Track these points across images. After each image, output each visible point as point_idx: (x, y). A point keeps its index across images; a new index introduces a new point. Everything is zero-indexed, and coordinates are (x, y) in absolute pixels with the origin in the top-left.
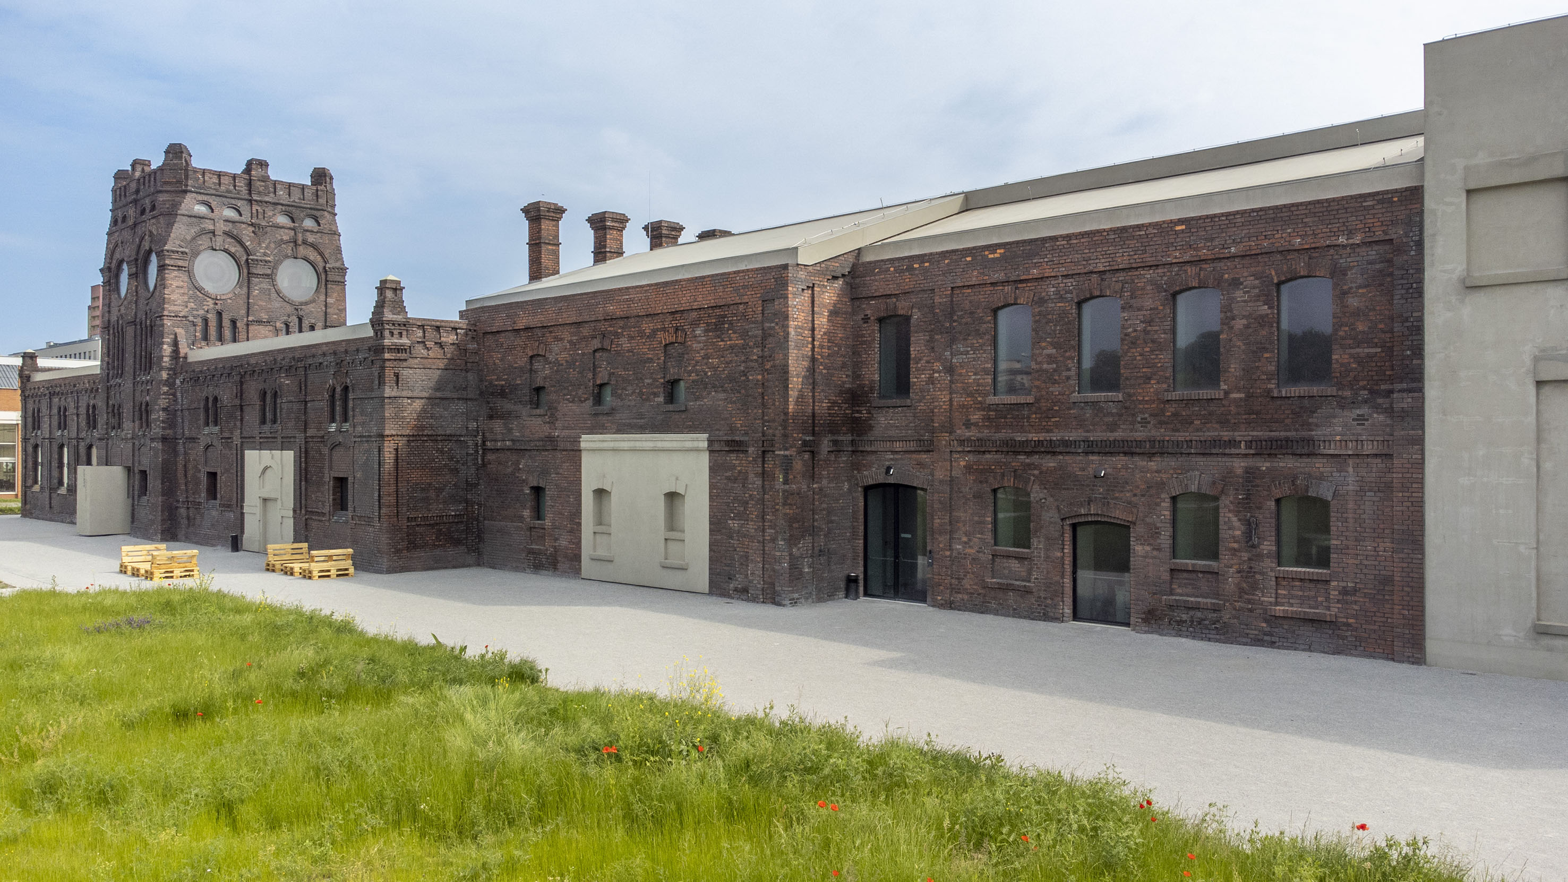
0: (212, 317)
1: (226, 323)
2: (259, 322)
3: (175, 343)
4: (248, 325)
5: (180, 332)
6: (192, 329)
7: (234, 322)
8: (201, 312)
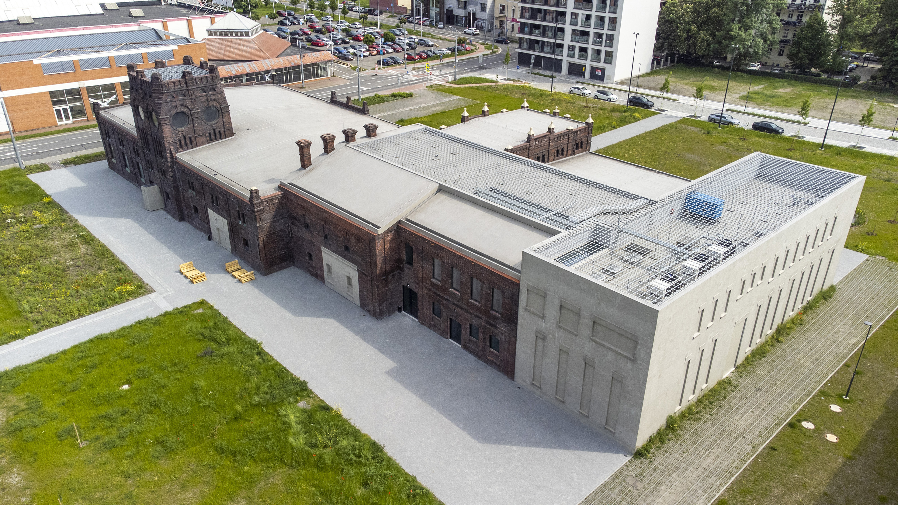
0: (182, 139)
1: (188, 140)
2: (200, 136)
3: (171, 152)
4: (195, 138)
5: (172, 147)
6: (176, 145)
7: (190, 138)
8: (178, 138)
